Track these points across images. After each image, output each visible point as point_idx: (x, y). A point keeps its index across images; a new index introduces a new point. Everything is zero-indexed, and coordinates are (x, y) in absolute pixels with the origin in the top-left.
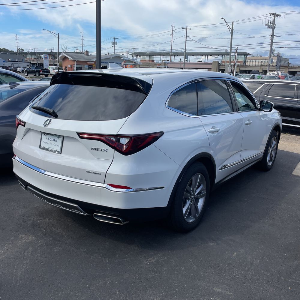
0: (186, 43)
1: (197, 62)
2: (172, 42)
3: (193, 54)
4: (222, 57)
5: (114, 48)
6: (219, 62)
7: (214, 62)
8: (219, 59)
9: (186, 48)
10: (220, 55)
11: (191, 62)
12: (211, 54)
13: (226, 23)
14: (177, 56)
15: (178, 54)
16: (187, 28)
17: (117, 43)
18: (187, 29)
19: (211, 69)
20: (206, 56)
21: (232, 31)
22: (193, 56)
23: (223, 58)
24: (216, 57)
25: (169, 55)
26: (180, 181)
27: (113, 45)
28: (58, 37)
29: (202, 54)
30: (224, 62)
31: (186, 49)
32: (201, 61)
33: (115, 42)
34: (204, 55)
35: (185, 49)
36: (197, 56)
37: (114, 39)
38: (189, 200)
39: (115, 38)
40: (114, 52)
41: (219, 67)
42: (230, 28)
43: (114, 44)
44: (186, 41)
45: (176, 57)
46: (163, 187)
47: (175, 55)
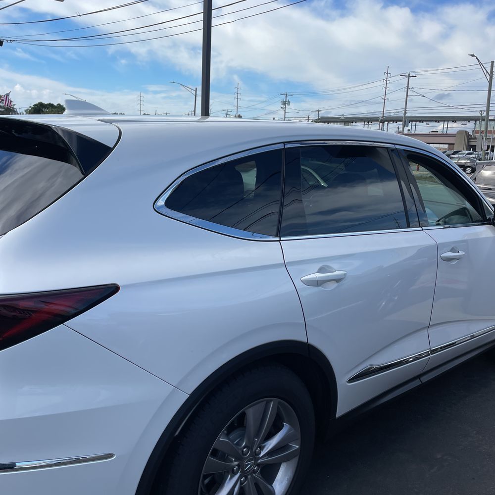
0: (407, 99)
1: (428, 133)
2: (385, 100)
3: (421, 120)
4: (475, 124)
5: (285, 111)
6: (469, 133)
7: (460, 132)
8: (469, 127)
9: (406, 108)
10: (472, 120)
11: (417, 132)
12: (454, 120)
13: (480, 64)
14: (394, 122)
15: (395, 120)
16: (409, 74)
17: (289, 102)
18: (409, 76)
19: (454, 144)
20: (446, 122)
21: (491, 77)
22: (421, 123)
23: (477, 126)
24: (463, 124)
25: (377, 121)
26: (177, 433)
27: (283, 106)
28: (196, 95)
29: (437, 120)
30: (477, 132)
31: (406, 110)
32: (437, 132)
33: (286, 101)
34: (441, 121)
35: (404, 110)
36: (428, 123)
37: (284, 96)
38: (234, 473)
39: (286, 95)
40: (283, 117)
41: (469, 141)
42: (487, 72)
43: (284, 103)
44: (407, 96)
45: (391, 124)
46: (111, 456)
47: (388, 122)
